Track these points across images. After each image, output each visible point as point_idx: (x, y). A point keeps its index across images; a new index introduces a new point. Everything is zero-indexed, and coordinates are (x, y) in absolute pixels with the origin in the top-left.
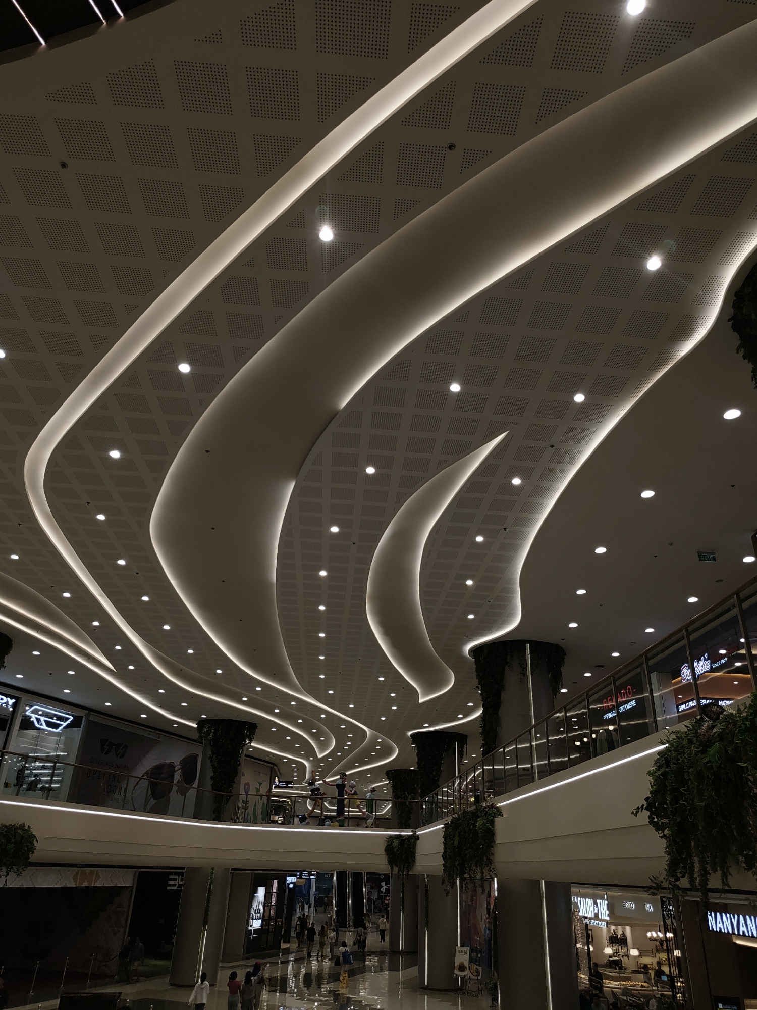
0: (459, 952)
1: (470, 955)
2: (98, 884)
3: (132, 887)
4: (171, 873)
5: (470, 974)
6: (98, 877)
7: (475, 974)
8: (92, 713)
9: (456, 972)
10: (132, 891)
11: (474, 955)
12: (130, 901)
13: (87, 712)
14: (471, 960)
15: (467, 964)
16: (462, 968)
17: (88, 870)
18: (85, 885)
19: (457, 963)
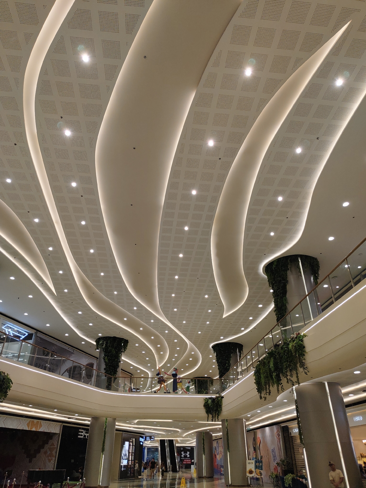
0: (248, 463)
1: (255, 464)
2: (41, 430)
3: (59, 434)
4: (80, 428)
5: (256, 475)
6: (41, 426)
7: (259, 475)
8: (38, 332)
9: (248, 474)
10: (59, 436)
11: (257, 464)
12: (58, 442)
13: (36, 331)
14: (256, 467)
15: (253, 470)
16: (251, 472)
17: (35, 421)
18: (34, 429)
19: (248, 470)
